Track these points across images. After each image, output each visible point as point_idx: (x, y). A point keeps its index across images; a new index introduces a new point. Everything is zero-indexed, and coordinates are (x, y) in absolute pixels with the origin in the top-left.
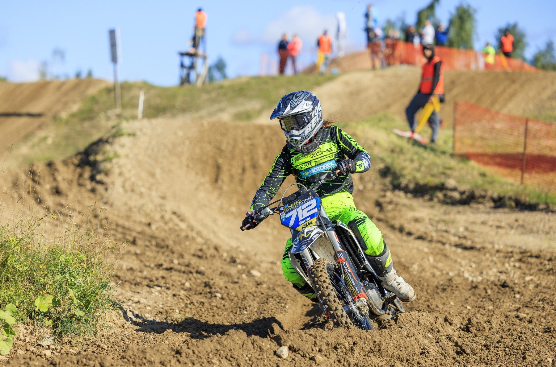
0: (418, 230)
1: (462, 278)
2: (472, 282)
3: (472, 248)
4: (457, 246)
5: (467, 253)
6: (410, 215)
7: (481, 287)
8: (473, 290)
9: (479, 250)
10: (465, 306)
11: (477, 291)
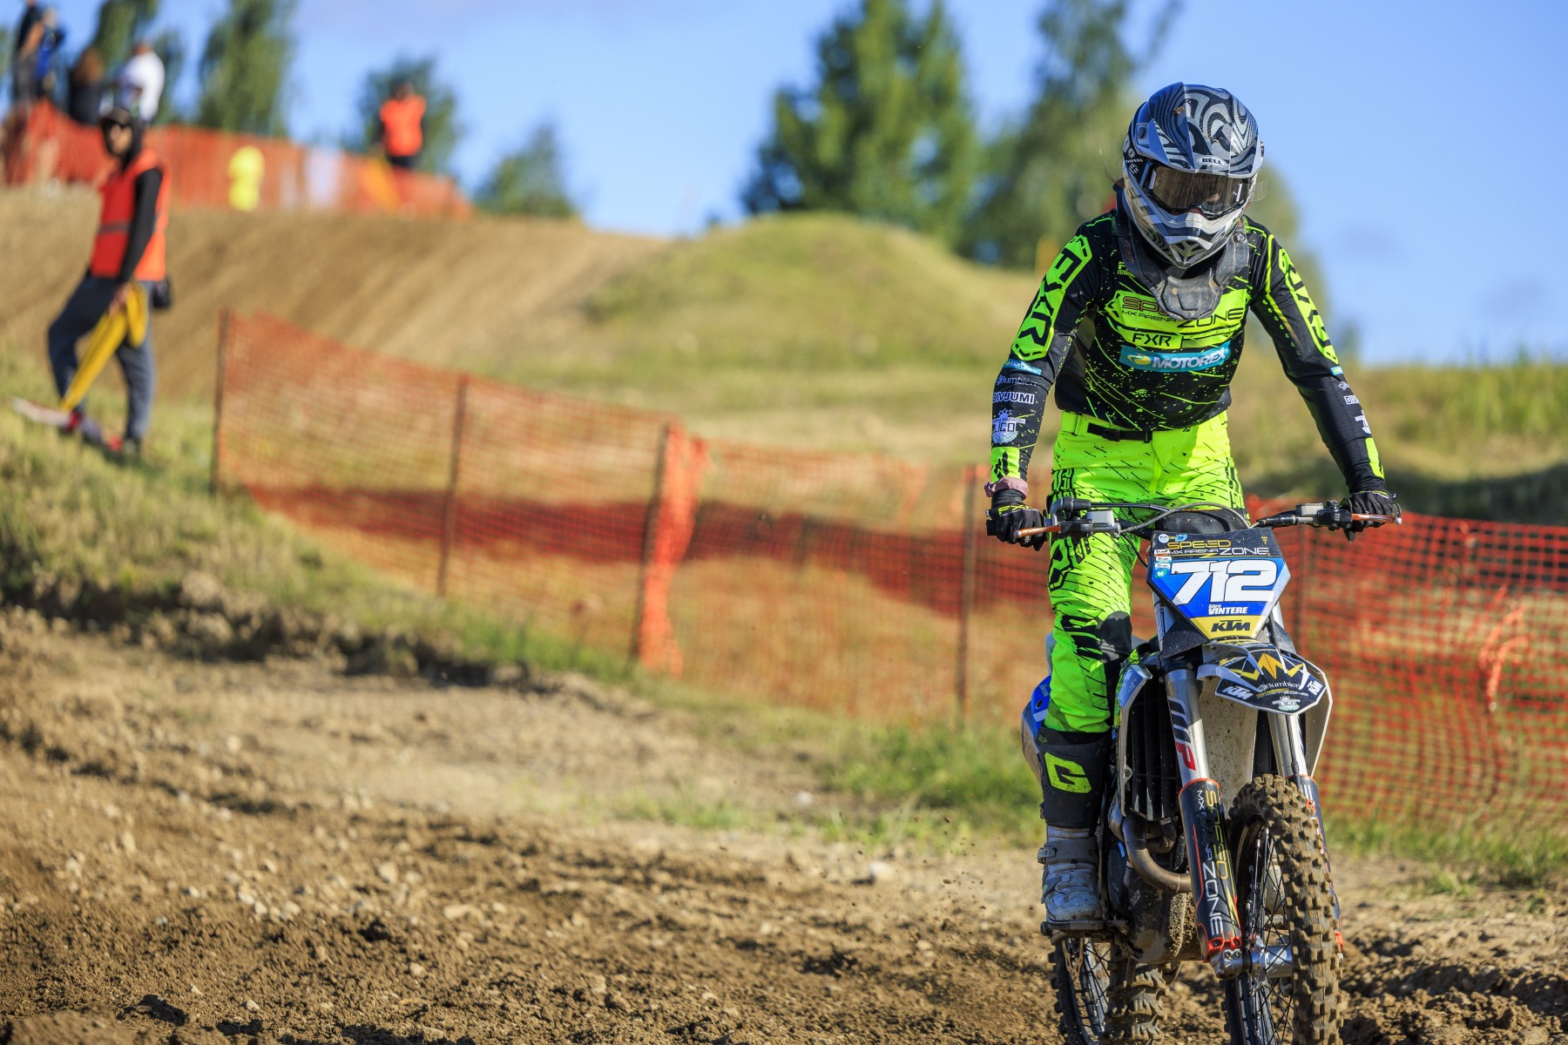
0: (85, 745)
1: (231, 908)
2: (267, 919)
3: (267, 808)
4: (217, 799)
5: (250, 823)
6: (62, 690)
7: (297, 936)
8: (269, 946)
9: (291, 814)
10: (240, 998)
11: (282, 951)
